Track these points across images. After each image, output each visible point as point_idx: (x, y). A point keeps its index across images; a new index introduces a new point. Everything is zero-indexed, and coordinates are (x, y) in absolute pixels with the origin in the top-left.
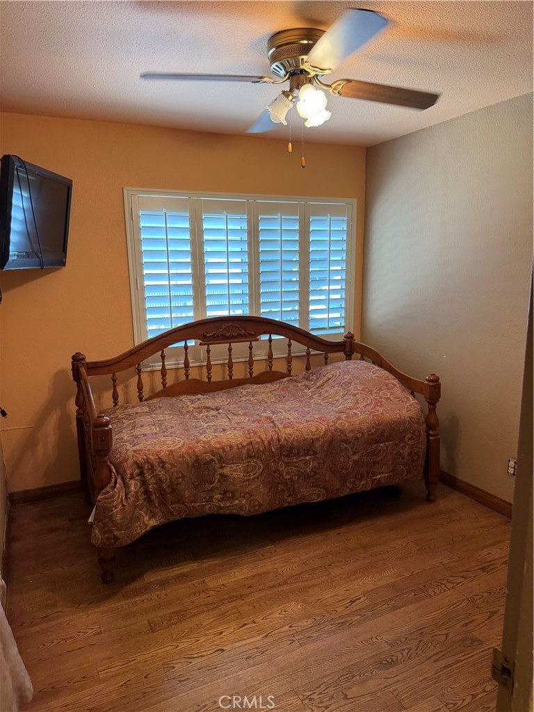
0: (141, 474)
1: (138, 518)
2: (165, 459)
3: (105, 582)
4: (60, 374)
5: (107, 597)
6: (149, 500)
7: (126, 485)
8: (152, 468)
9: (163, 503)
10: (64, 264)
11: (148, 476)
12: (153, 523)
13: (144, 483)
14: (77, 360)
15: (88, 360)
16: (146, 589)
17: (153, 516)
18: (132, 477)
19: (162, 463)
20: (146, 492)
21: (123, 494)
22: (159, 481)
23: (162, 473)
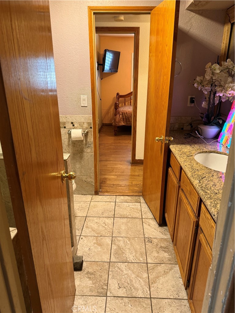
0: (123, 115)
1: (121, 122)
2: (127, 112)
3: (115, 135)
4: (115, 97)
5: (115, 136)
6: (124, 120)
7: (119, 116)
8: (125, 114)
9: (126, 121)
10: (117, 72)
11: (124, 115)
12: (124, 124)
13: (123, 116)
14: (118, 94)
15: (120, 94)
16: (122, 137)
17: (124, 123)
18: (121, 115)
19: (127, 113)
20: (123, 118)
21: (119, 117)
22: (126, 117)
23: (126, 115)
